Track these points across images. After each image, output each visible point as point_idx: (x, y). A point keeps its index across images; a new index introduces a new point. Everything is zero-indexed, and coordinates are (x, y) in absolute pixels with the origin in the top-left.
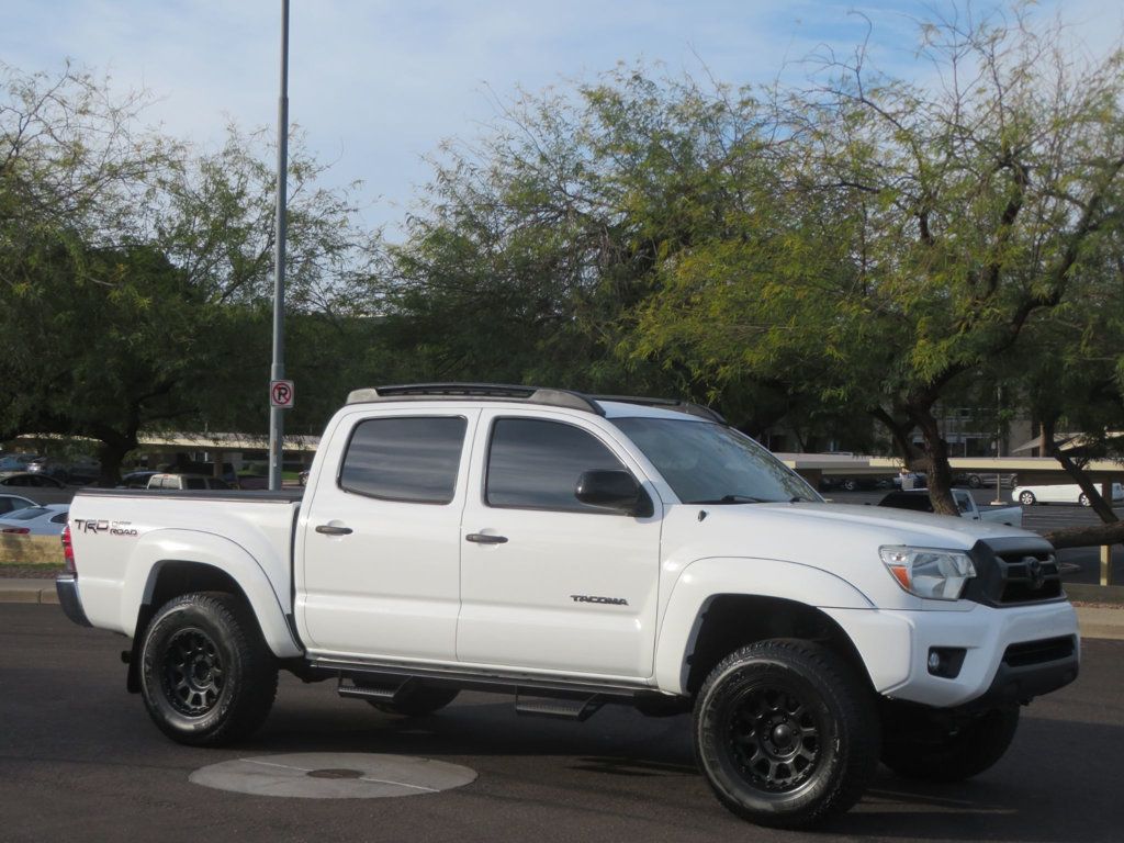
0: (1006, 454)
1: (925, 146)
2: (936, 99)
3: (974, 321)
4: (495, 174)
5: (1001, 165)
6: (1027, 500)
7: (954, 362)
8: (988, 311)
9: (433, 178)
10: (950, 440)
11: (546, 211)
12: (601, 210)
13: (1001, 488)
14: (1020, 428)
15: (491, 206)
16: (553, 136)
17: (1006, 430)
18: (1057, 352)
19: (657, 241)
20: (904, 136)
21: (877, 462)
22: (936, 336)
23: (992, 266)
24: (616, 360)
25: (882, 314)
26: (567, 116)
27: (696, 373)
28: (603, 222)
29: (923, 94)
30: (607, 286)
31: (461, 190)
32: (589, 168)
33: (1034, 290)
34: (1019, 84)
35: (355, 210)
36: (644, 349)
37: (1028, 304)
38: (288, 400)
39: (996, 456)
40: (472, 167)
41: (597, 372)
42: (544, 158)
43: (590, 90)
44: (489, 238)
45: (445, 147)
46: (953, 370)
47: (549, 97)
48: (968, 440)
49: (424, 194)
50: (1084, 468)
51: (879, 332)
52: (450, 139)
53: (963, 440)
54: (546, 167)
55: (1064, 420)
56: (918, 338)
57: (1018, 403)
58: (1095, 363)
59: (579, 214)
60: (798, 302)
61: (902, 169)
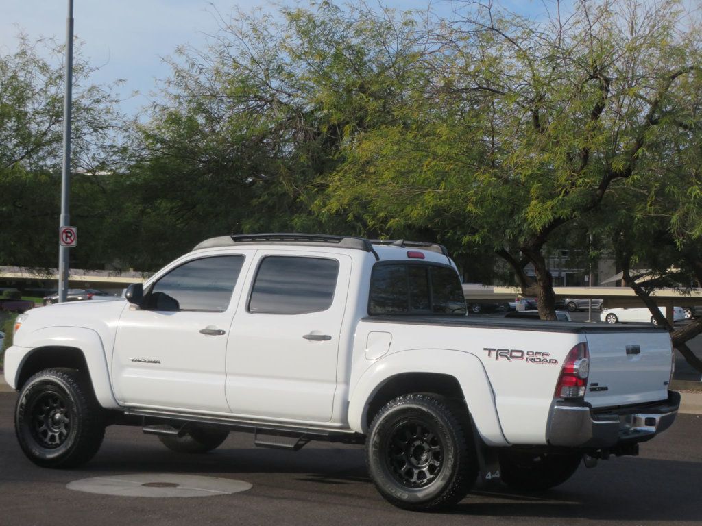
0: (596, 284)
1: (536, 63)
2: (545, 30)
3: (571, 187)
4: (218, 72)
5: (591, 77)
6: (612, 320)
7: (557, 216)
8: (581, 181)
9: (171, 74)
10: (554, 274)
11: (256, 101)
12: (296, 100)
13: (592, 312)
14: (606, 265)
15: (214, 96)
16: (261, 46)
17: (595, 267)
18: (630, 210)
19: (341, 125)
20: (523, 55)
21: (500, 290)
22: (545, 197)
23: (584, 149)
24: (311, 213)
25: (506, 182)
26: (272, 31)
27: (371, 223)
28: (298, 110)
29: (536, 26)
30: (304, 158)
31: (192, 84)
32: (288, 69)
33: (614, 166)
34: (602, 18)
35: (116, 101)
36: (334, 205)
37: (609, 176)
38: (72, 241)
39: (588, 286)
40: (201, 67)
41: (297, 221)
42: (254, 61)
43: (289, 11)
44: (212, 120)
45: (180, 51)
46: (557, 222)
47: (258, 15)
48: (567, 275)
49: (162, 85)
50: (650, 295)
51: (504, 194)
52: (183, 46)
53: (563, 274)
54: (255, 68)
55: (635, 259)
56: (532, 200)
57: (603, 246)
58: (657, 218)
59: (281, 103)
60: (446, 172)
61: (521, 78)
